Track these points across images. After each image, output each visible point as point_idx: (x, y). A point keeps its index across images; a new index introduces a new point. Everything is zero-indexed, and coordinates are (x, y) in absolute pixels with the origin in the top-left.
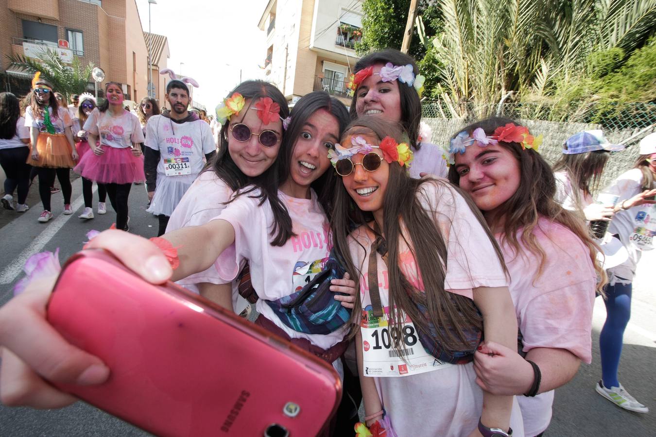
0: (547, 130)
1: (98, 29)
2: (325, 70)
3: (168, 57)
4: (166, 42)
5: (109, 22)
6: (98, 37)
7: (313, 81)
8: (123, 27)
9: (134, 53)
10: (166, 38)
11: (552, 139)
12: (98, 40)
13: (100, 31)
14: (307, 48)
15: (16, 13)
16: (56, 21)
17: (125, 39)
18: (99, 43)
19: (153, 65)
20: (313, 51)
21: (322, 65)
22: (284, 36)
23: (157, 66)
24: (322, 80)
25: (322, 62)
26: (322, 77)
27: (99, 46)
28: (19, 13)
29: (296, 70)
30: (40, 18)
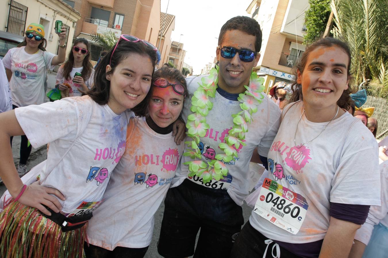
0: (381, 103)
1: (134, 14)
2: (292, 48)
3: (173, 30)
4: (174, 19)
5: (142, 9)
6: (133, 18)
7: (279, 56)
8: (149, 12)
9: (152, 29)
10: (175, 17)
11: (383, 109)
12: (132, 21)
13: (135, 15)
14: (278, 32)
15: (90, 3)
16: (111, 8)
17: (148, 20)
18: (132, 23)
19: (162, 36)
20: (283, 34)
21: (290, 45)
22: (263, 21)
23: (164, 37)
24: (287, 56)
25: (290, 43)
26: (287, 54)
27: (132, 24)
28: (92, 4)
29: (266, 47)
30: (102, 7)
